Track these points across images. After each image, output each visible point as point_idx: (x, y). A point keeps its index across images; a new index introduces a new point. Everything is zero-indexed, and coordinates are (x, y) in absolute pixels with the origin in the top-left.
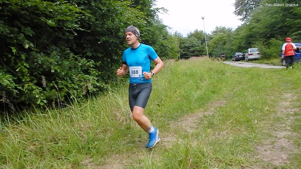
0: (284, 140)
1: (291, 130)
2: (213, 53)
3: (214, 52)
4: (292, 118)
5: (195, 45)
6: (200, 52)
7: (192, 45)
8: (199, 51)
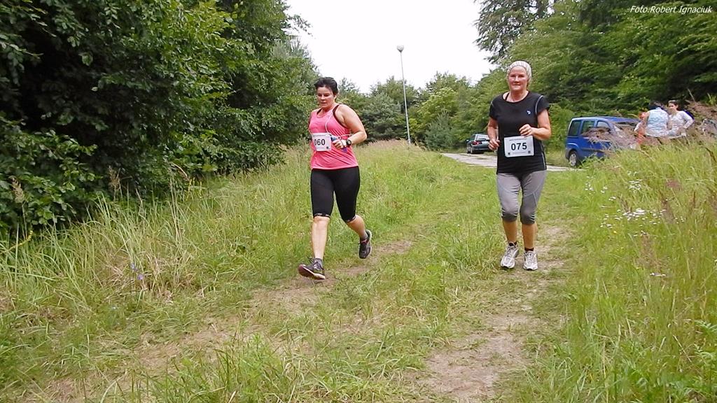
0: (505, 338)
1: (532, 312)
2: (427, 132)
3: (430, 131)
4: (543, 283)
5: (388, 112)
6: (398, 129)
7: (381, 113)
8: (394, 128)
